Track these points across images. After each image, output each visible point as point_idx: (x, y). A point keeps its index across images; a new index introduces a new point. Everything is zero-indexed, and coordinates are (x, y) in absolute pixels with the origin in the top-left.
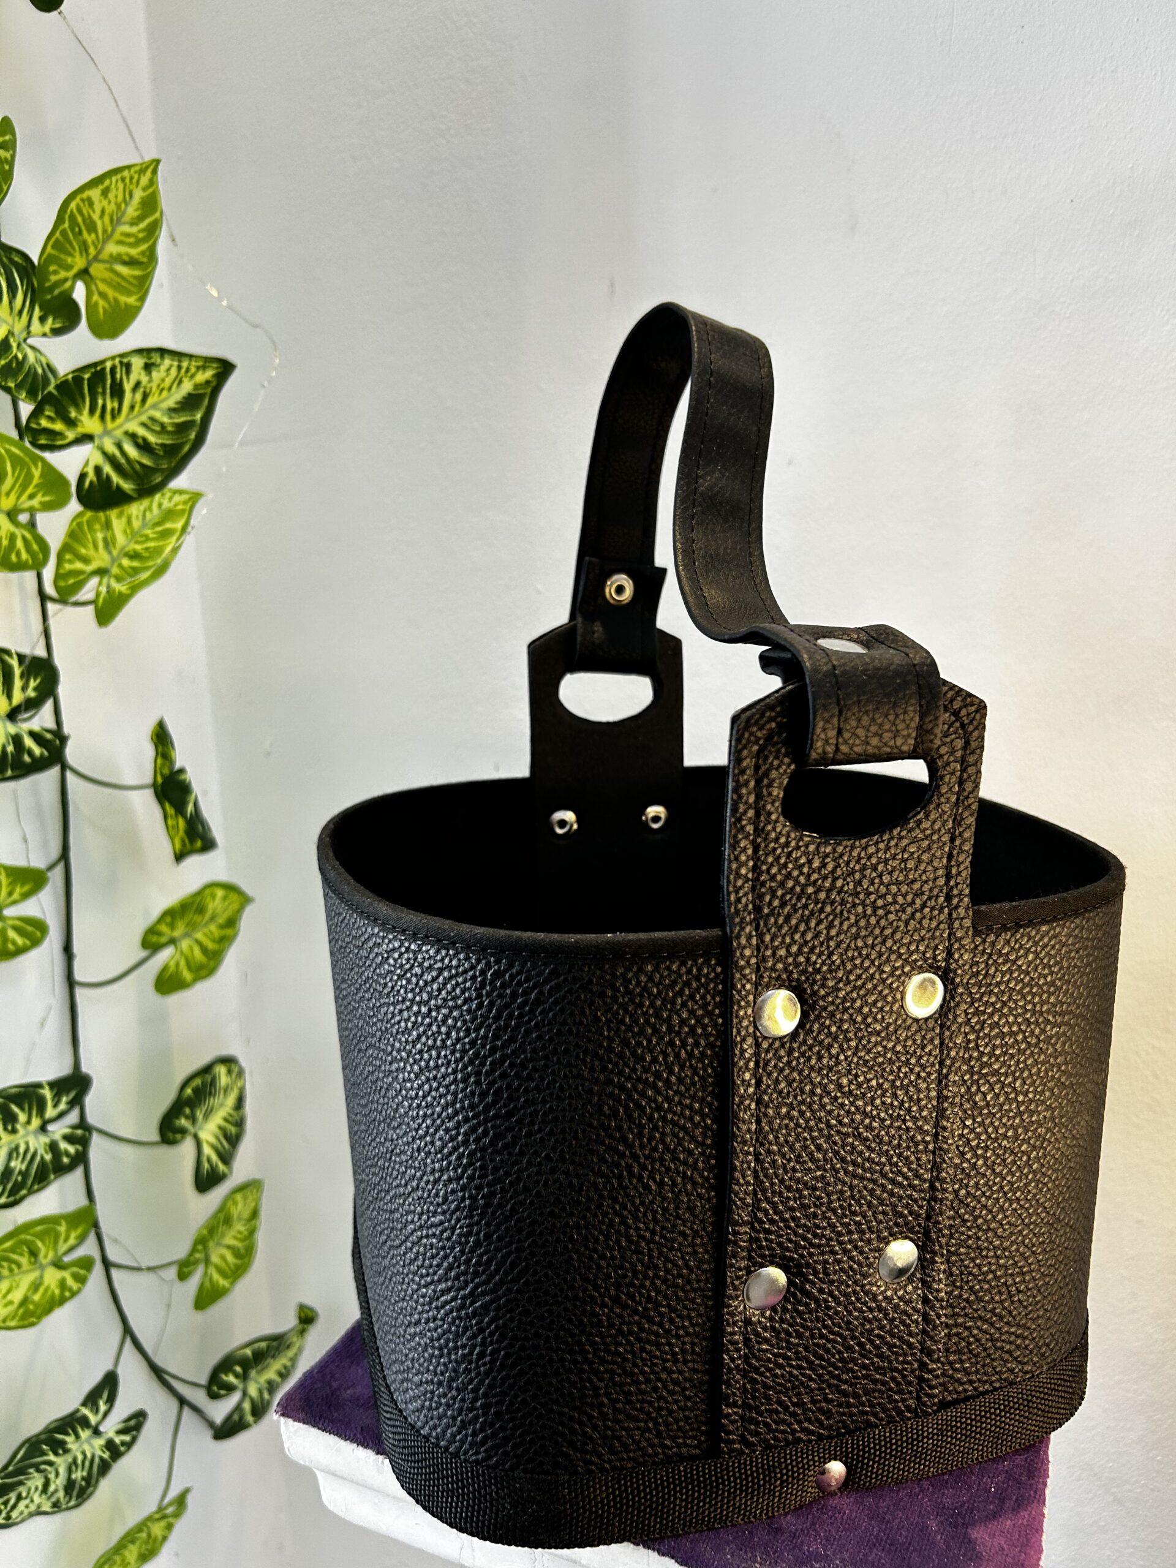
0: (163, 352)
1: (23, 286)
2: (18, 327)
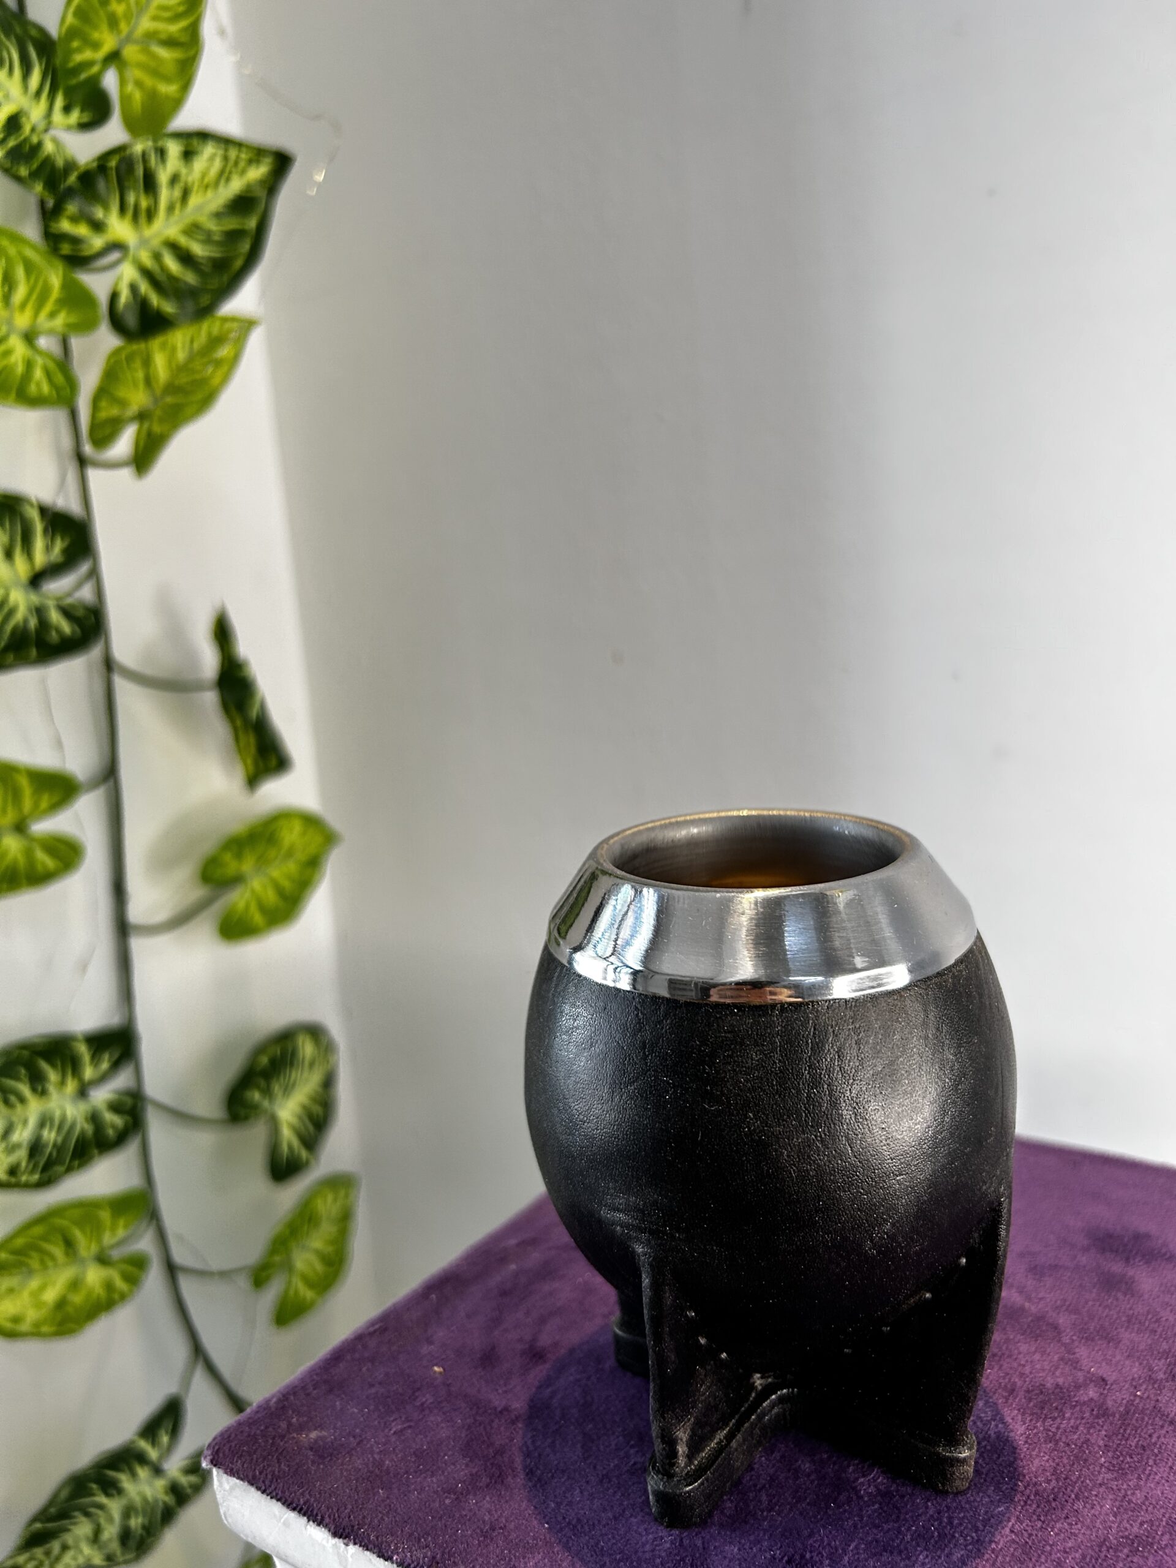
0: (204, 136)
1: (41, 64)
2: (36, 113)
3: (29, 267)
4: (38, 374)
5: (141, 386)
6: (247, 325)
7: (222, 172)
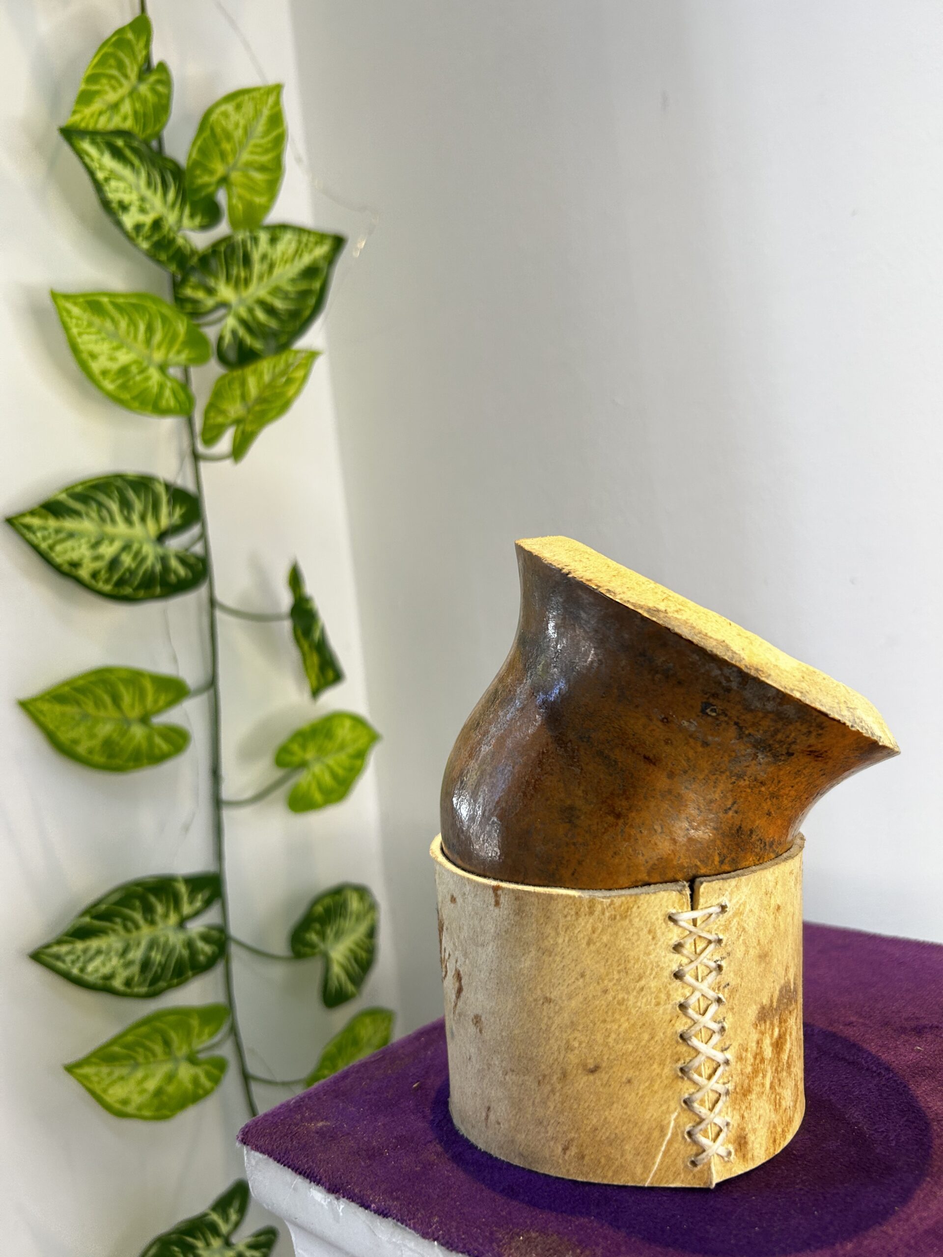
0: (284, 227)
1: (175, 186)
2: (171, 218)
3: (165, 319)
4: (168, 393)
5: (238, 400)
6: (313, 355)
7: (297, 251)
